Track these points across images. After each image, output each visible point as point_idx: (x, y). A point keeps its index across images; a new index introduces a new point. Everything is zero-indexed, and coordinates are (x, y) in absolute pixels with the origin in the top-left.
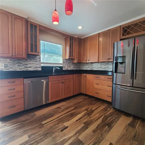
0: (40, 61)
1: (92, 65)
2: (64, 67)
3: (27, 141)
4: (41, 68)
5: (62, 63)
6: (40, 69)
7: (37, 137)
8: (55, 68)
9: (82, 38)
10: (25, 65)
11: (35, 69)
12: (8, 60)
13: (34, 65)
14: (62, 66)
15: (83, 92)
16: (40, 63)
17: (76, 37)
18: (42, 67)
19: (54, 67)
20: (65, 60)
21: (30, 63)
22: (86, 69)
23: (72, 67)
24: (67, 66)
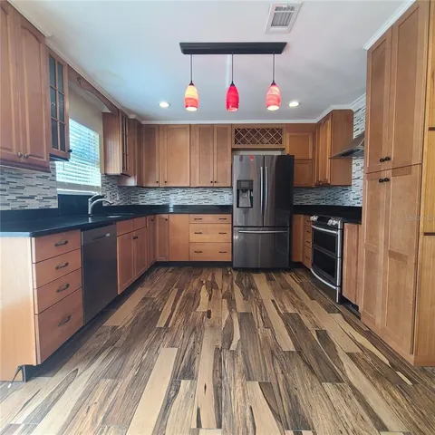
0: (55, 176)
1: (167, 193)
3: (177, 358)
4: (57, 201)
5: (100, 185)
6: (54, 204)
7: (186, 340)
8: (93, 200)
9: (144, 122)
10: (18, 191)
11: (43, 205)
13: (40, 190)
15: (159, 259)
16: (52, 184)
17: (132, 117)
18: (61, 198)
19: (91, 196)
20: (106, 179)
22: (148, 203)
23: (118, 199)
24: (108, 194)
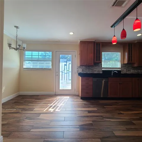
0: (102, 66)
2: (123, 71)
5: (120, 67)
6: (101, 72)
8: (113, 71)
10: (92, 70)
11: (98, 73)
12: (84, 67)
13: (97, 69)
14: (120, 70)
16: (101, 68)
18: (103, 71)
20: (123, 65)
21: (95, 68)
24: (125, 70)
